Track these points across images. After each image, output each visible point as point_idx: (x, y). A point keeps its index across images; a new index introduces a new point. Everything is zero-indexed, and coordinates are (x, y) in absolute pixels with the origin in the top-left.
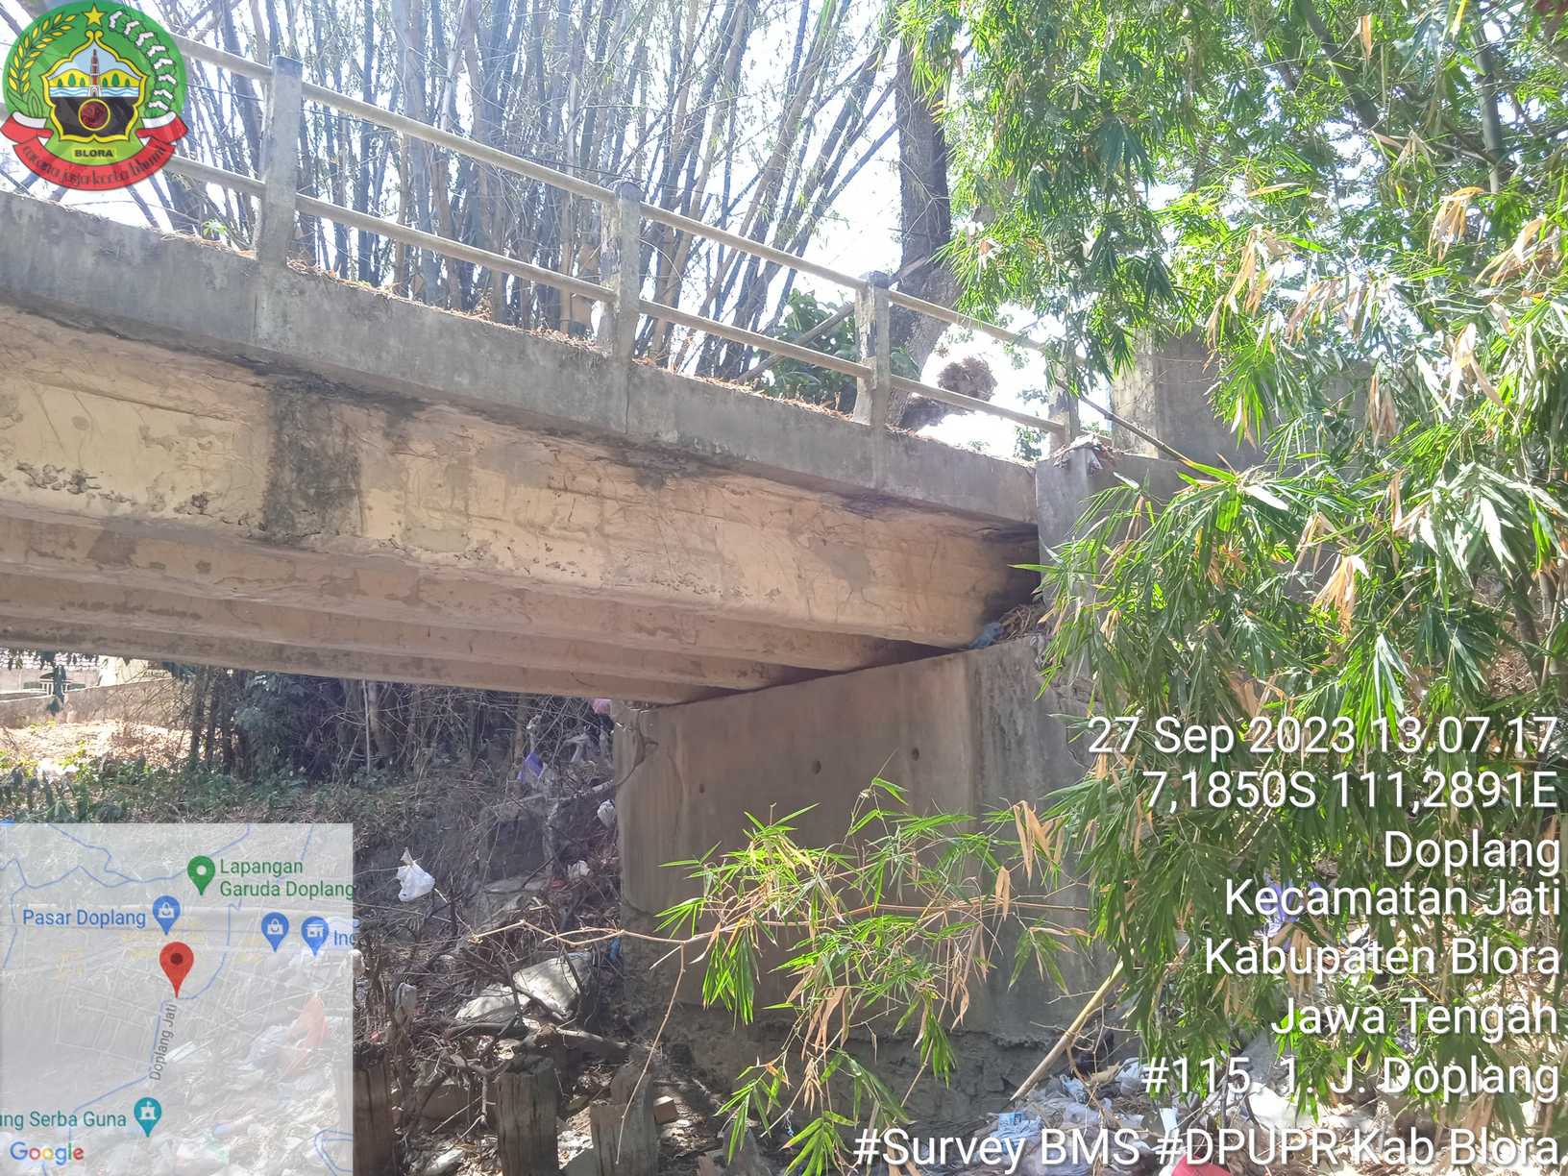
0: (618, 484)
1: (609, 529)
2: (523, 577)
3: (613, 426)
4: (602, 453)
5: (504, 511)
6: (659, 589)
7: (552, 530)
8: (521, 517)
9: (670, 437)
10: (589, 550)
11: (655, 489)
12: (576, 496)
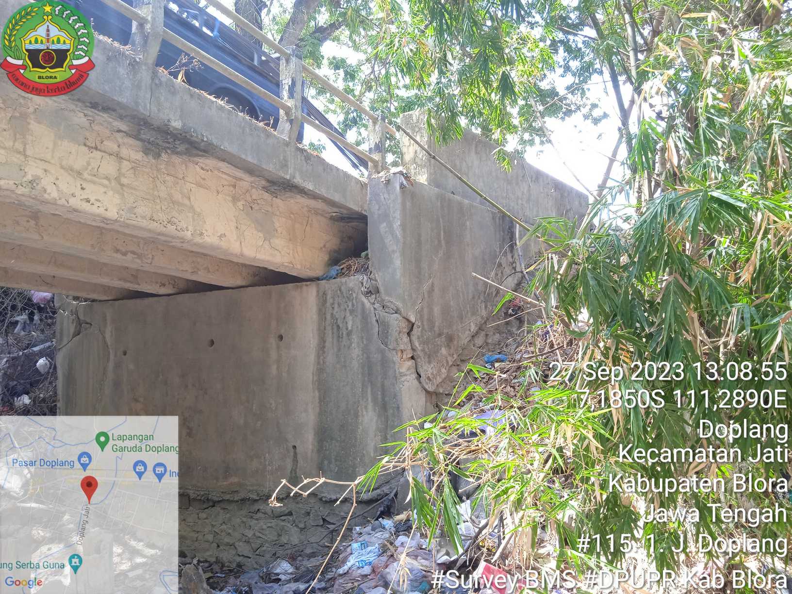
0: (132, 151)
1: (124, 181)
2: (63, 206)
3: (141, 109)
4: (124, 127)
5: (53, 157)
6: (153, 226)
7: (86, 175)
8: (64, 163)
9: (176, 124)
10: (110, 193)
11: (155, 159)
12: (103, 154)
